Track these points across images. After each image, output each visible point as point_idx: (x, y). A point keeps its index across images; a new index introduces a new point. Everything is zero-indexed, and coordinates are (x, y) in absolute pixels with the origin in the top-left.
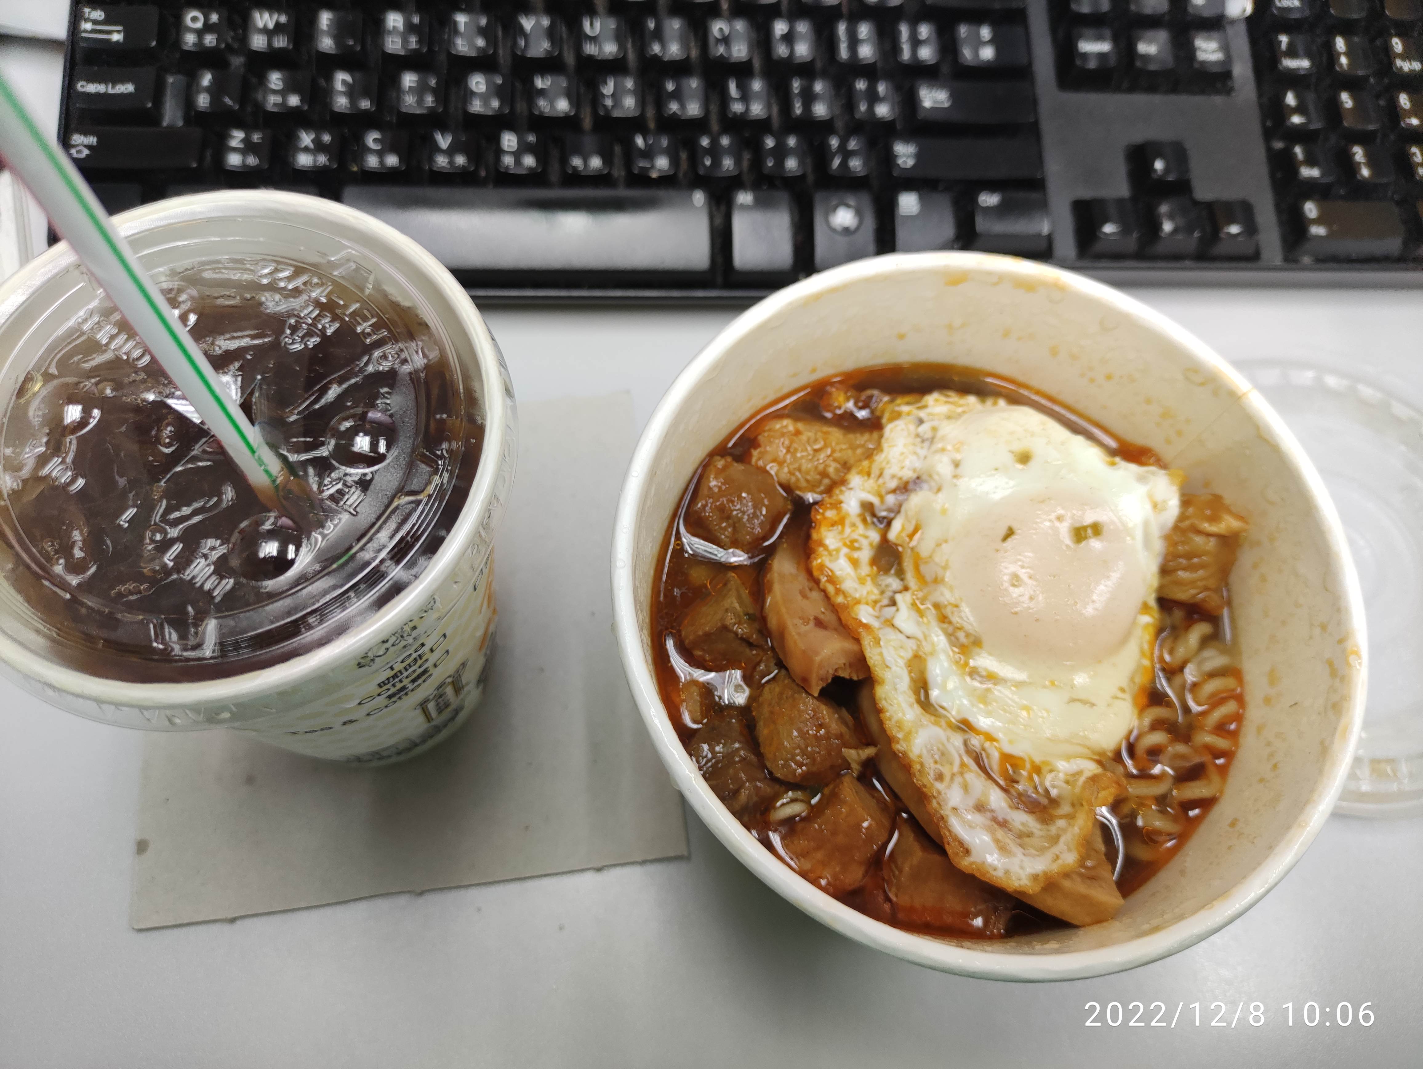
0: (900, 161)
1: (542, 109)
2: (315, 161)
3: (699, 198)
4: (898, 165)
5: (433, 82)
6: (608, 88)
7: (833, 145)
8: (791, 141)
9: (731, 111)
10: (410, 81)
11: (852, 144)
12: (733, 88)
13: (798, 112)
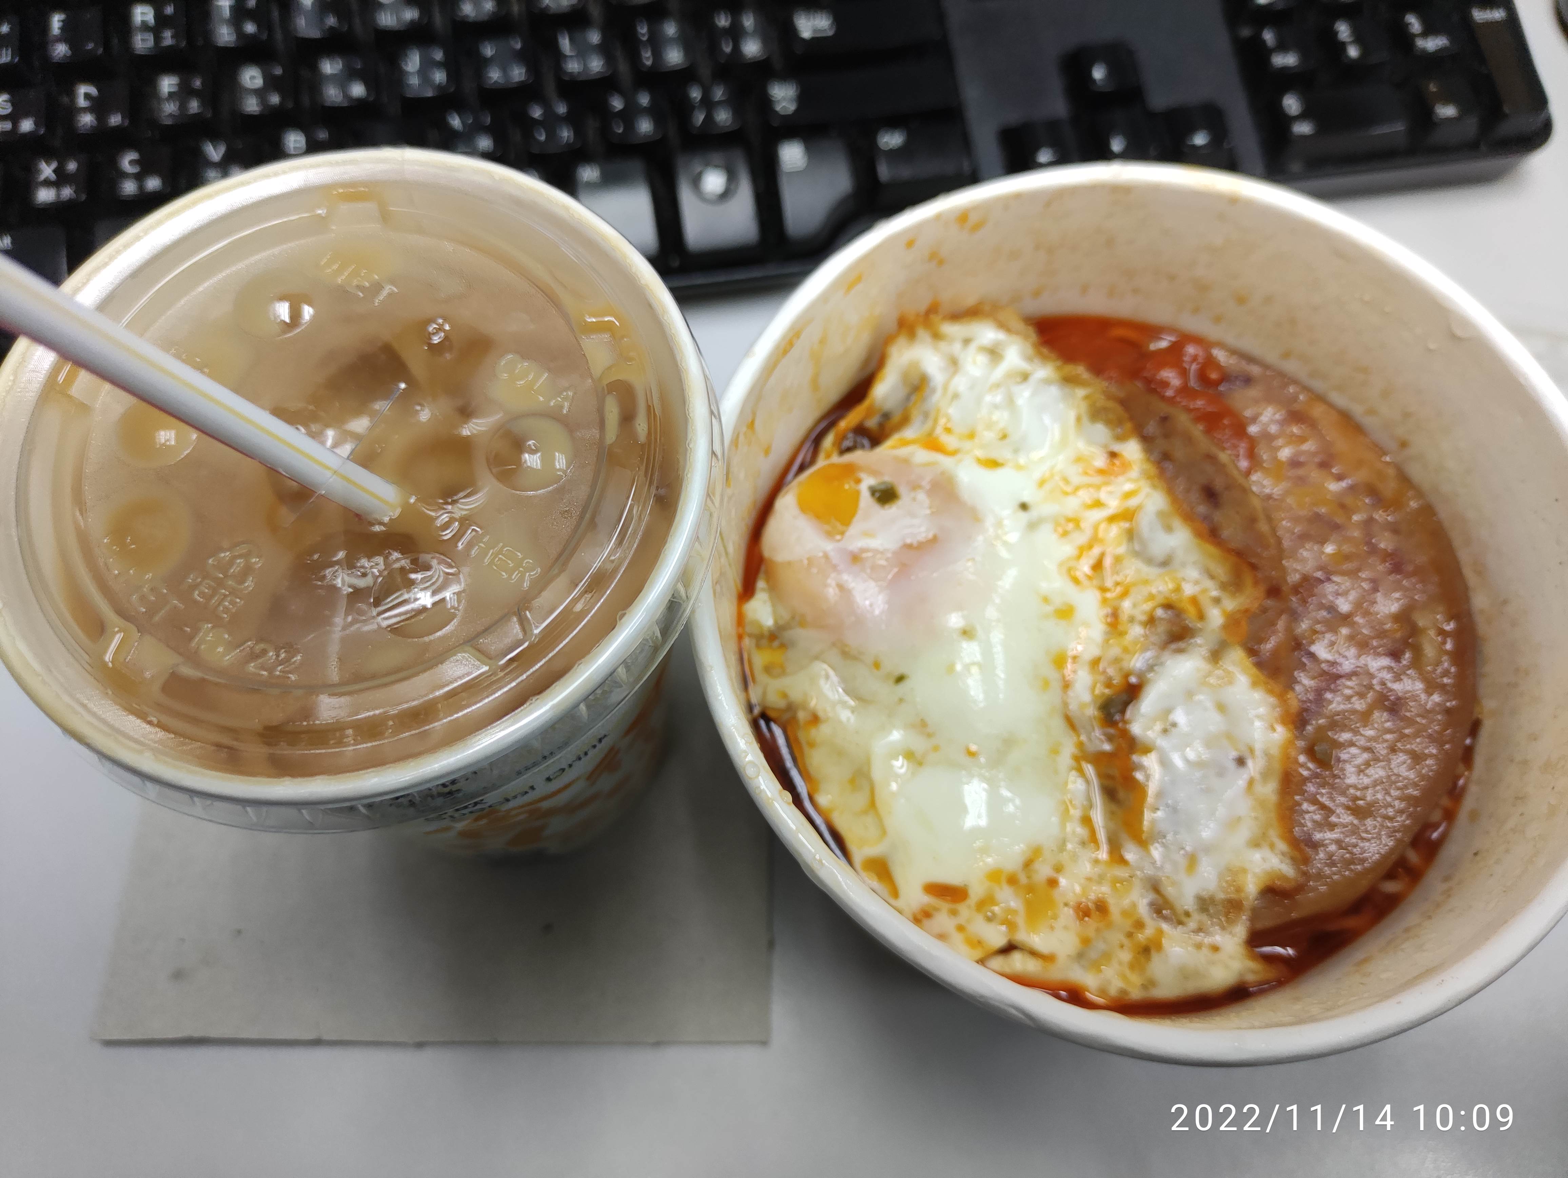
0: (778, 108)
1: (332, 99)
2: (58, 195)
4: (776, 112)
5: (197, 83)
6: (413, 62)
7: (696, 98)
8: (644, 100)
9: (566, 73)
10: (169, 85)
11: (719, 93)
12: (565, 44)
13: (649, 63)
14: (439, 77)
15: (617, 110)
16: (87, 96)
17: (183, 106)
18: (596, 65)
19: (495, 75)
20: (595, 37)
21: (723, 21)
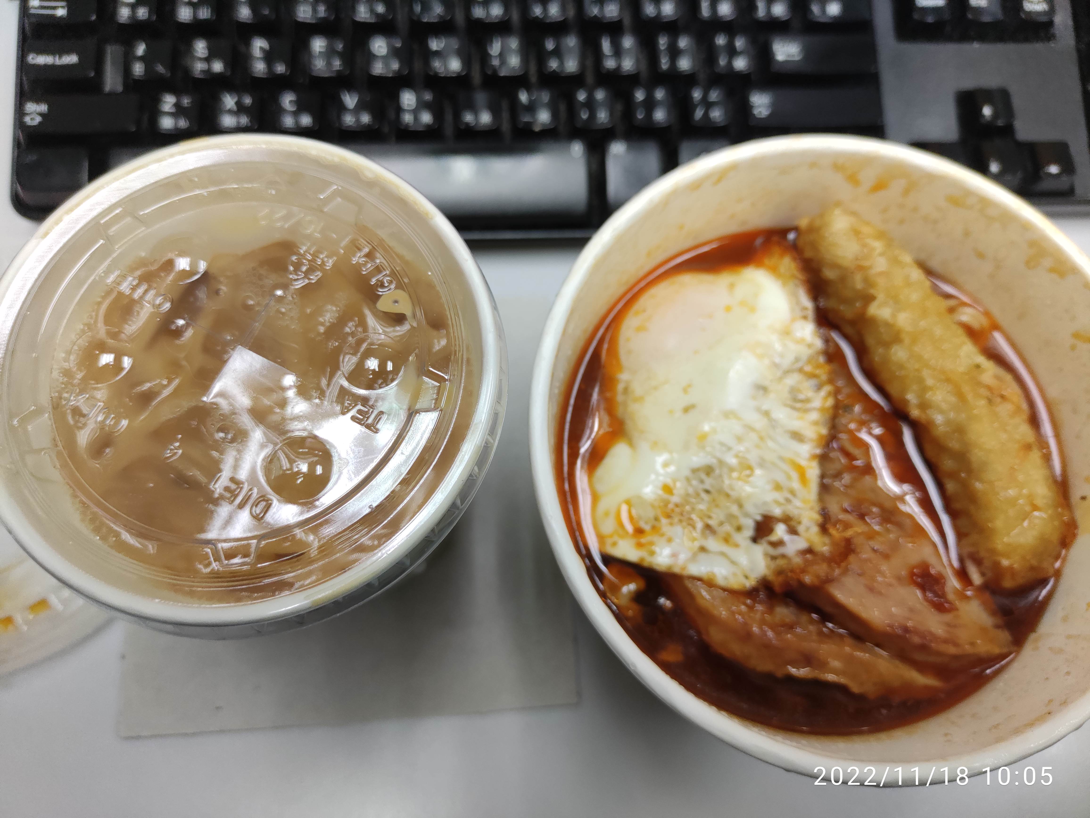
0: (756, 112)
1: (437, 69)
2: (238, 123)
4: (754, 114)
5: (340, 46)
6: (495, 48)
7: (696, 97)
8: (660, 94)
10: (320, 46)
11: (714, 95)
13: (665, 67)
14: (514, 61)
15: (639, 101)
16: (261, 48)
17: (329, 64)
18: (628, 64)
19: (553, 64)
20: (628, 42)
21: (721, 41)
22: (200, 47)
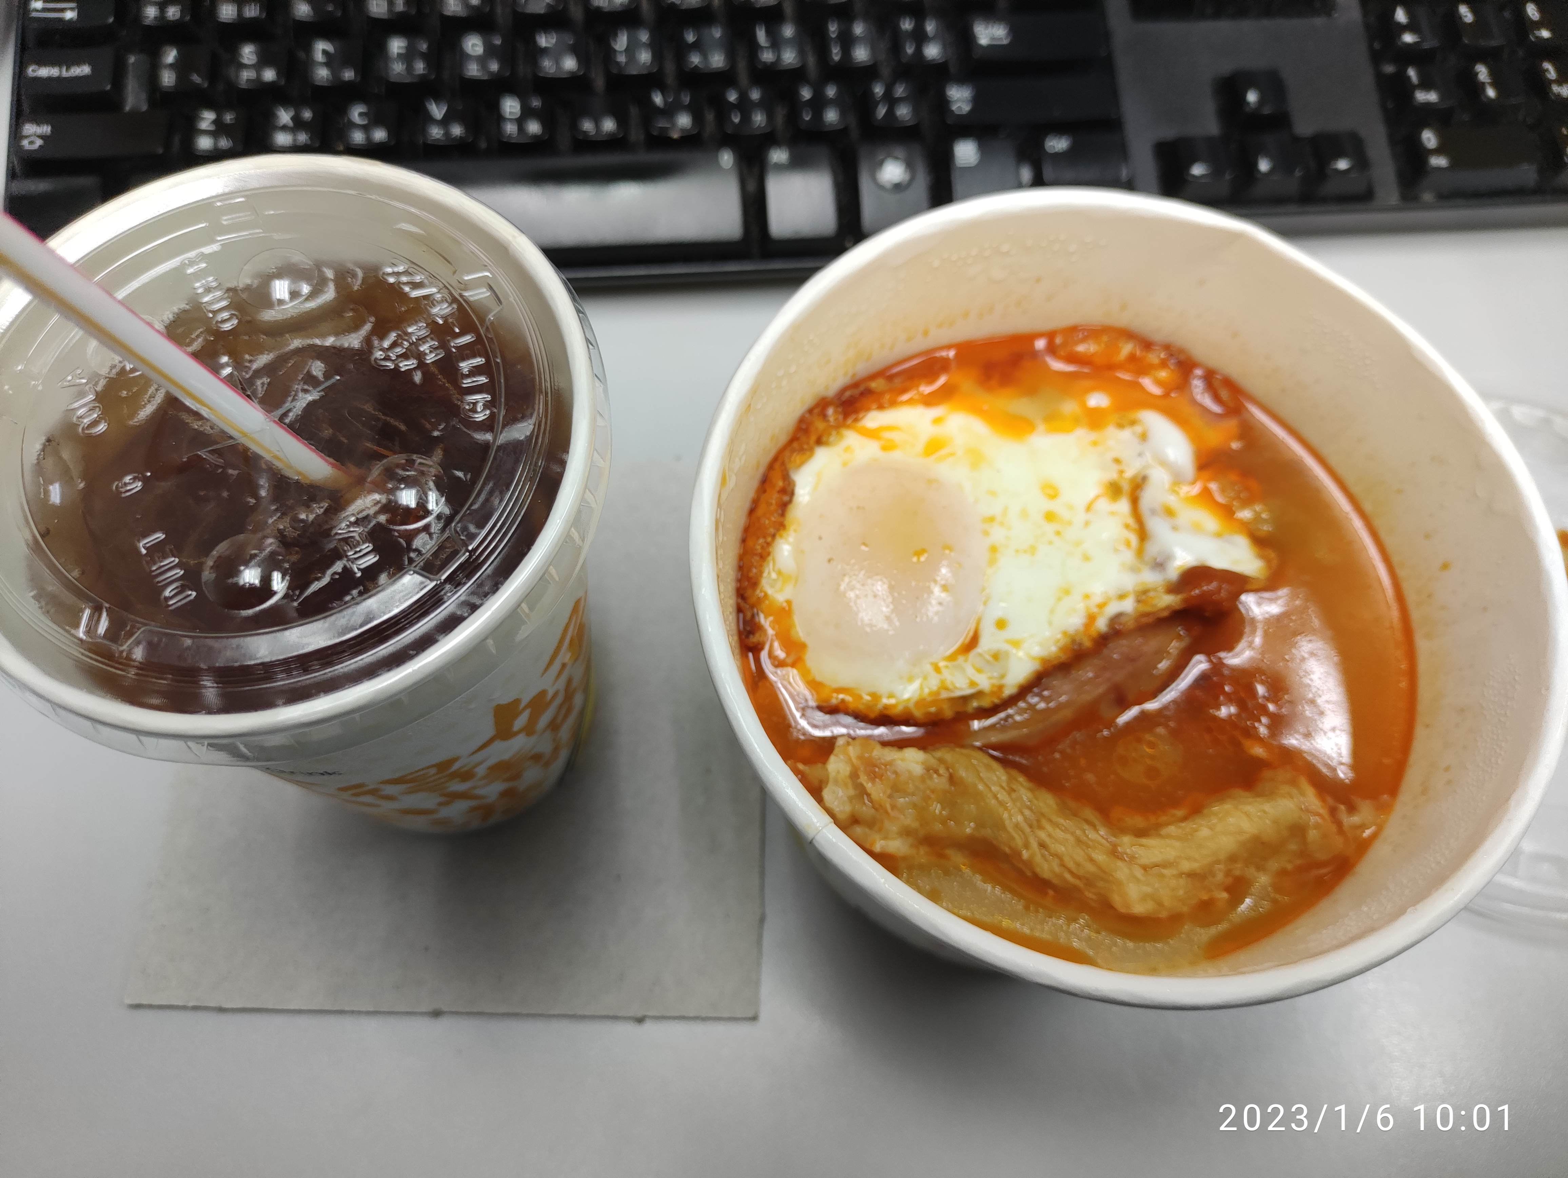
0: (954, 108)
1: (547, 70)
2: (295, 140)
3: (727, 158)
4: (952, 111)
5: (424, 46)
6: (621, 42)
7: (877, 93)
8: (831, 92)
9: (760, 61)
10: (399, 47)
11: (900, 91)
12: (761, 35)
13: (837, 58)
14: (645, 57)
15: (805, 99)
16: (325, 52)
17: (410, 68)
18: (789, 57)
19: (695, 59)
20: (788, 31)
21: (907, 25)
22: (248, 53)
